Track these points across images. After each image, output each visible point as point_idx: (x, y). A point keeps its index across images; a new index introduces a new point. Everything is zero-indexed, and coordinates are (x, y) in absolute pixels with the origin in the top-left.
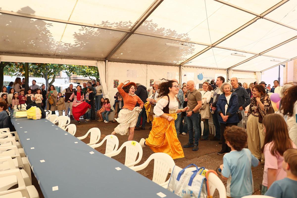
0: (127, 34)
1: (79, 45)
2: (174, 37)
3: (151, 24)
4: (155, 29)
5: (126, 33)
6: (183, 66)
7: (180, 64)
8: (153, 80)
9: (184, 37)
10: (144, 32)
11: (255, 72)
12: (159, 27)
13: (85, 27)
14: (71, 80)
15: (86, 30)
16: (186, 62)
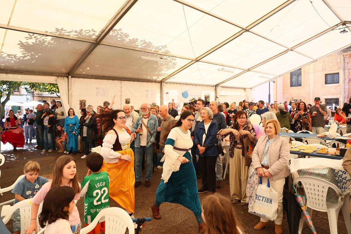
0: (92, 45)
1: (29, 57)
2: (150, 49)
3: (120, 34)
4: (126, 39)
5: (90, 43)
6: (165, 83)
7: (161, 80)
8: (130, 99)
9: (163, 50)
10: (113, 43)
11: (245, 89)
12: (131, 38)
13: (33, 35)
14: (35, 98)
15: (36, 39)
16: (168, 77)
